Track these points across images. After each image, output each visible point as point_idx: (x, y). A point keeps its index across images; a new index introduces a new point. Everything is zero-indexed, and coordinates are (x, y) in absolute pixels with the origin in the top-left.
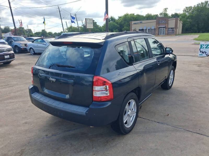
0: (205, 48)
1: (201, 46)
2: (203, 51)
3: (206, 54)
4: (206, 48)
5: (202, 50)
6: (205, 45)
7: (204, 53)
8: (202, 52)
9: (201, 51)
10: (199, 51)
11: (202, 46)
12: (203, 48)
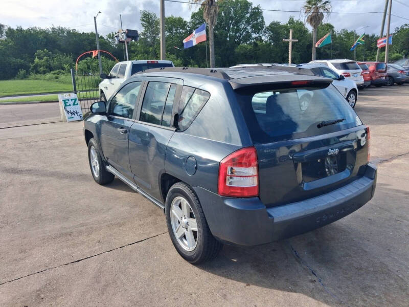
0: (72, 105)
1: (65, 103)
2: (72, 111)
3: (78, 114)
4: (74, 104)
5: (68, 108)
6: (70, 100)
7: (74, 114)
8: (71, 113)
9: (68, 112)
10: (65, 112)
11: (67, 101)
12: (70, 105)
